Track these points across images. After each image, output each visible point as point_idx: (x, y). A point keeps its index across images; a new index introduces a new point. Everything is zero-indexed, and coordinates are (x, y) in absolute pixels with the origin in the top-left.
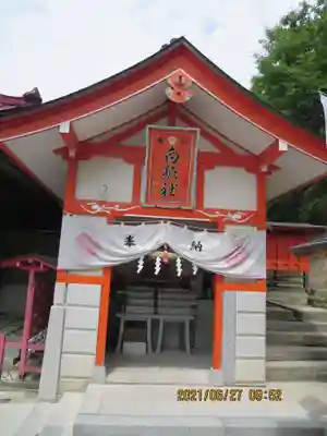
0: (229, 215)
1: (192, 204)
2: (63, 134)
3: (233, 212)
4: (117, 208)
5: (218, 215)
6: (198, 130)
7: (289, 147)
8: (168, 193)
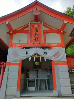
0: (54, 44)
1: (43, 42)
2: (7, 24)
4: (23, 45)
5: (50, 45)
7: (67, 22)
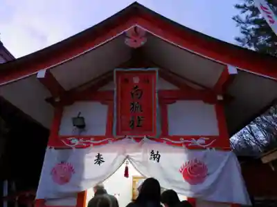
0: (194, 141)
1: (158, 133)
2: (40, 79)
3: (197, 138)
6: (157, 69)
7: (238, 69)
8: (136, 124)
